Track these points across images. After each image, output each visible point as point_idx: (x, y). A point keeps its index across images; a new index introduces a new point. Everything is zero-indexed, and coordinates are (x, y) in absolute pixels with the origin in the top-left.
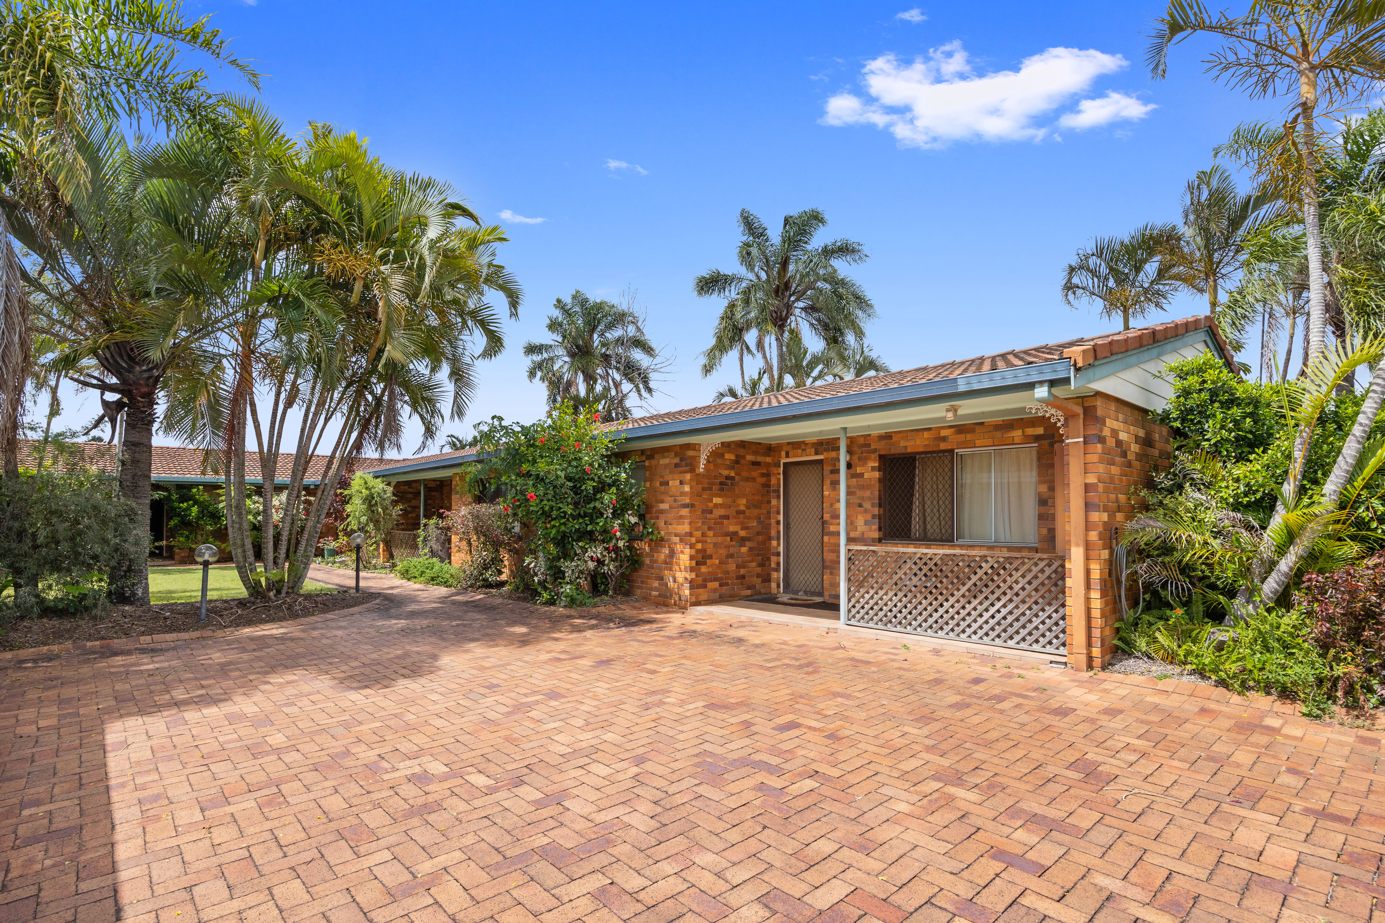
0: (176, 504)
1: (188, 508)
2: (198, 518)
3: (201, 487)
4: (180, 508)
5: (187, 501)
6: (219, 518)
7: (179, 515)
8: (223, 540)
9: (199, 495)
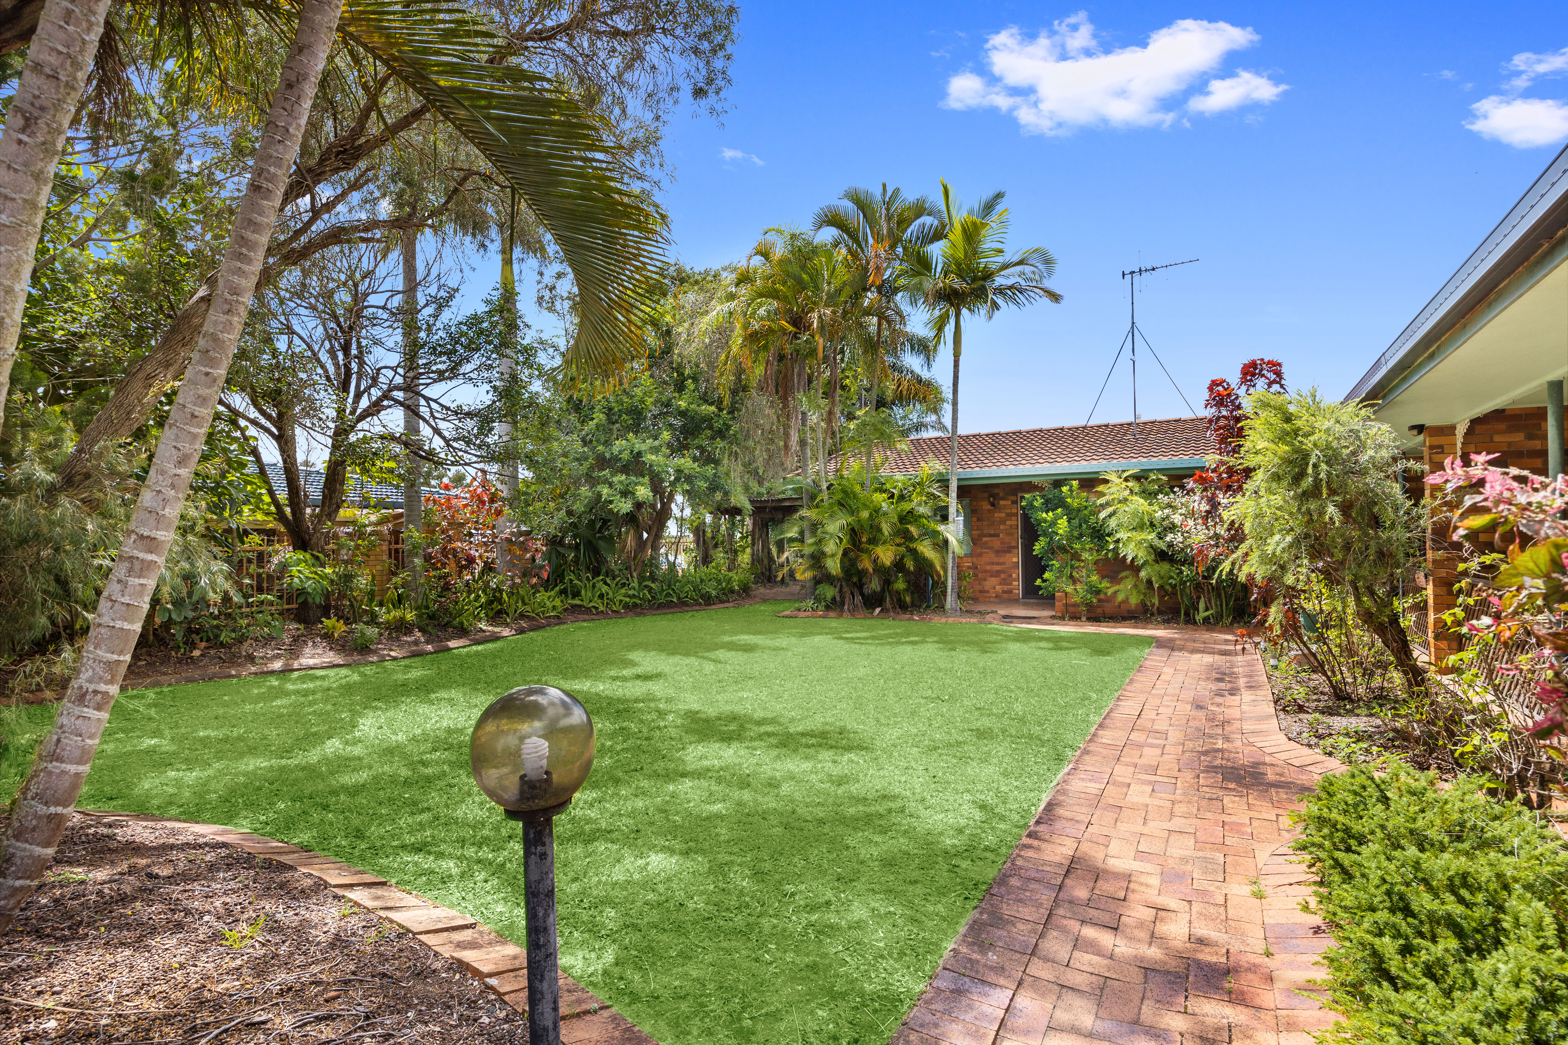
0: (1040, 515)
1: (1054, 522)
2: (1070, 538)
3: (1075, 483)
4: (1045, 521)
5: (1055, 509)
7: (1045, 534)
8: (1114, 578)
9: (1071, 496)
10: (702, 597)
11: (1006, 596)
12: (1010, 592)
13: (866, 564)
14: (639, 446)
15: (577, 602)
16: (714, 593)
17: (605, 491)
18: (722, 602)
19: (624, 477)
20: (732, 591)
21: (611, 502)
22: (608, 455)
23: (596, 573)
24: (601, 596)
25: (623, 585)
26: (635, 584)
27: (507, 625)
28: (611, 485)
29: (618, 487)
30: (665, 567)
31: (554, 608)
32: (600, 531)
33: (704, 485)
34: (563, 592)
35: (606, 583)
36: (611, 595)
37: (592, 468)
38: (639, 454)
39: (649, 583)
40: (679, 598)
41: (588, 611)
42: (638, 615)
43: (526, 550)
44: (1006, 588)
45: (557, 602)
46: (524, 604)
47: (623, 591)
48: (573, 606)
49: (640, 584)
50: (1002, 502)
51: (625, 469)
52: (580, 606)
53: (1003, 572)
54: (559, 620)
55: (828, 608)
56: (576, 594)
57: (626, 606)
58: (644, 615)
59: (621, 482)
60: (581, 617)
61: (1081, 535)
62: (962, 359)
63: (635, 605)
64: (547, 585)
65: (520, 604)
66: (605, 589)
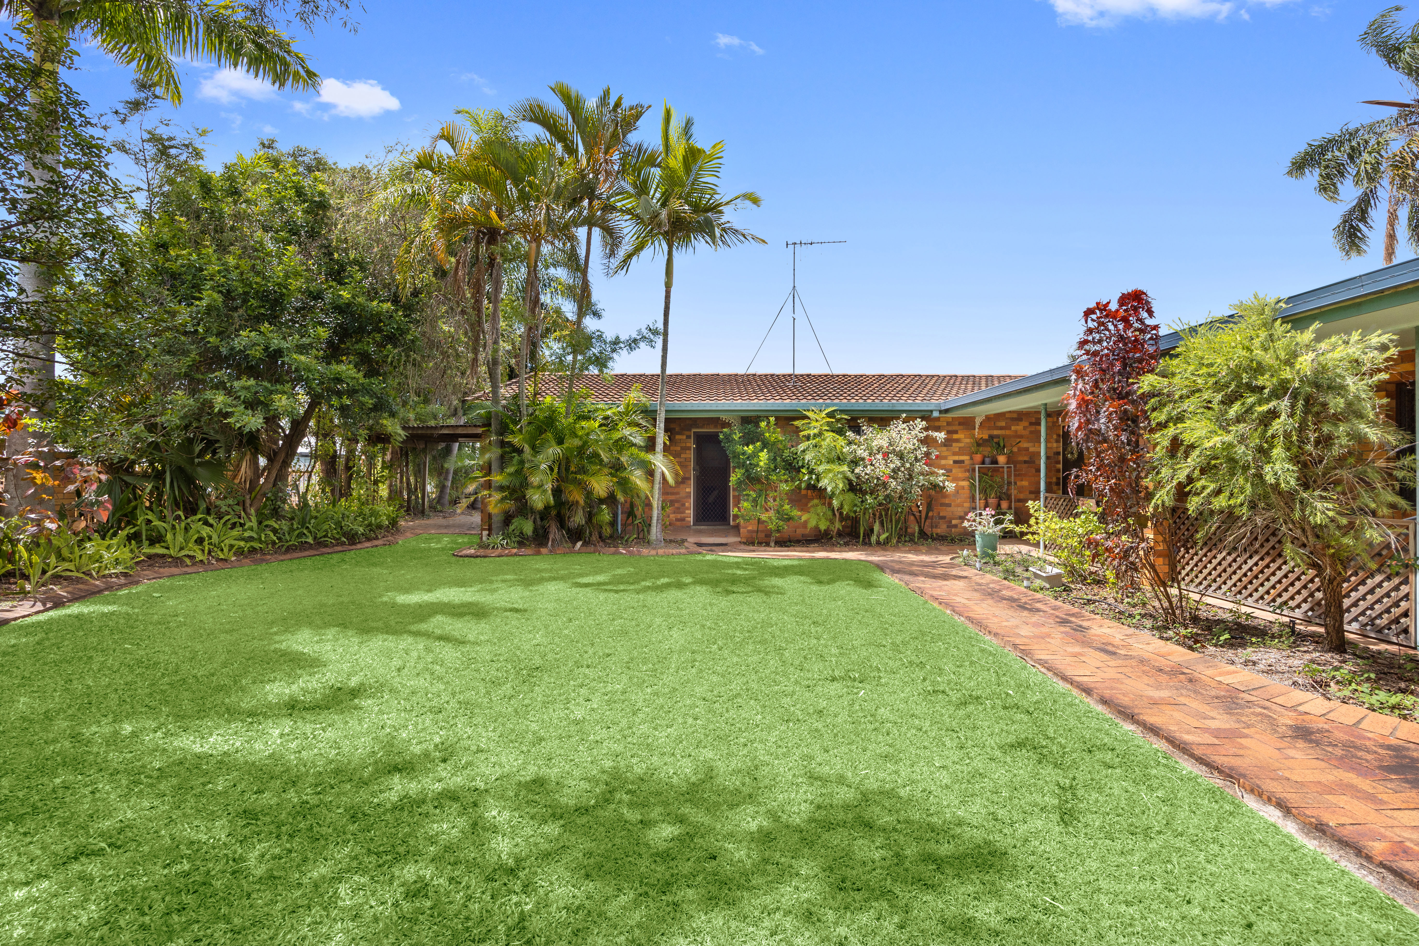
0: (739, 448)
1: (755, 455)
2: (769, 471)
3: (772, 419)
4: (744, 454)
5: (753, 443)
6: (798, 470)
7: (743, 465)
8: (804, 507)
9: (769, 431)
10: (344, 535)
11: (678, 523)
12: (683, 520)
13: (577, 496)
14: (276, 342)
15: (158, 550)
16: (361, 530)
17: (220, 400)
18: (369, 539)
19: (252, 382)
20: (379, 527)
21: (227, 415)
22: (224, 351)
23: (191, 510)
24: (200, 541)
25: (234, 526)
26: (254, 523)
27: (24, 594)
28: (229, 392)
29: (243, 394)
30: (295, 500)
31: (117, 562)
32: (199, 456)
33: (369, 401)
34: (135, 537)
35: (206, 523)
36: (215, 539)
37: (195, 367)
38: (279, 353)
39: (272, 523)
40: (315, 538)
41: (178, 561)
42: (256, 562)
43: (68, 480)
44: (679, 516)
45: (125, 554)
46: (60, 558)
47: (235, 533)
48: (150, 557)
49: (260, 523)
50: (678, 437)
51: (252, 371)
52: (163, 556)
53: (677, 501)
54: (129, 579)
55: (521, 544)
56: (156, 539)
57: (240, 553)
58: (267, 561)
59: (247, 388)
60: (166, 571)
61: (776, 468)
62: (673, 290)
63: (253, 550)
64: (104, 531)
65: (53, 560)
66: (205, 531)
